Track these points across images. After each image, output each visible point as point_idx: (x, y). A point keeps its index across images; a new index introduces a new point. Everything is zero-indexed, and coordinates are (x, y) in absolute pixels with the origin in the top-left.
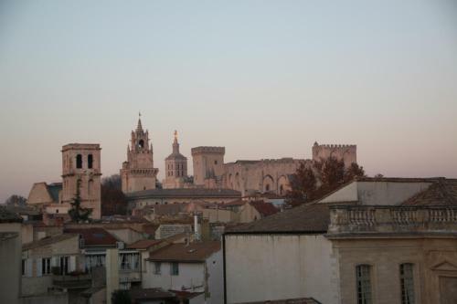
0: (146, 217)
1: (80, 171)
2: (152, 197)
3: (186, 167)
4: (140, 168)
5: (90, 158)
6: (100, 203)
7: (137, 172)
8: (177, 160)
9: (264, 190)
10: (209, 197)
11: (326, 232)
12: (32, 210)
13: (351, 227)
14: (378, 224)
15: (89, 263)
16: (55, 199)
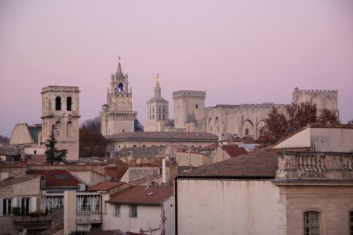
0: (123, 160)
1: (59, 113)
2: (130, 139)
3: (167, 110)
4: (119, 111)
5: (69, 100)
6: (78, 144)
7: (116, 115)
8: (159, 104)
9: (244, 135)
10: (188, 140)
11: (273, 178)
12: (13, 150)
13: (300, 173)
14: (327, 171)
15: (49, 204)
16: (35, 140)
